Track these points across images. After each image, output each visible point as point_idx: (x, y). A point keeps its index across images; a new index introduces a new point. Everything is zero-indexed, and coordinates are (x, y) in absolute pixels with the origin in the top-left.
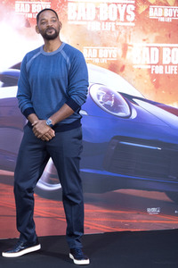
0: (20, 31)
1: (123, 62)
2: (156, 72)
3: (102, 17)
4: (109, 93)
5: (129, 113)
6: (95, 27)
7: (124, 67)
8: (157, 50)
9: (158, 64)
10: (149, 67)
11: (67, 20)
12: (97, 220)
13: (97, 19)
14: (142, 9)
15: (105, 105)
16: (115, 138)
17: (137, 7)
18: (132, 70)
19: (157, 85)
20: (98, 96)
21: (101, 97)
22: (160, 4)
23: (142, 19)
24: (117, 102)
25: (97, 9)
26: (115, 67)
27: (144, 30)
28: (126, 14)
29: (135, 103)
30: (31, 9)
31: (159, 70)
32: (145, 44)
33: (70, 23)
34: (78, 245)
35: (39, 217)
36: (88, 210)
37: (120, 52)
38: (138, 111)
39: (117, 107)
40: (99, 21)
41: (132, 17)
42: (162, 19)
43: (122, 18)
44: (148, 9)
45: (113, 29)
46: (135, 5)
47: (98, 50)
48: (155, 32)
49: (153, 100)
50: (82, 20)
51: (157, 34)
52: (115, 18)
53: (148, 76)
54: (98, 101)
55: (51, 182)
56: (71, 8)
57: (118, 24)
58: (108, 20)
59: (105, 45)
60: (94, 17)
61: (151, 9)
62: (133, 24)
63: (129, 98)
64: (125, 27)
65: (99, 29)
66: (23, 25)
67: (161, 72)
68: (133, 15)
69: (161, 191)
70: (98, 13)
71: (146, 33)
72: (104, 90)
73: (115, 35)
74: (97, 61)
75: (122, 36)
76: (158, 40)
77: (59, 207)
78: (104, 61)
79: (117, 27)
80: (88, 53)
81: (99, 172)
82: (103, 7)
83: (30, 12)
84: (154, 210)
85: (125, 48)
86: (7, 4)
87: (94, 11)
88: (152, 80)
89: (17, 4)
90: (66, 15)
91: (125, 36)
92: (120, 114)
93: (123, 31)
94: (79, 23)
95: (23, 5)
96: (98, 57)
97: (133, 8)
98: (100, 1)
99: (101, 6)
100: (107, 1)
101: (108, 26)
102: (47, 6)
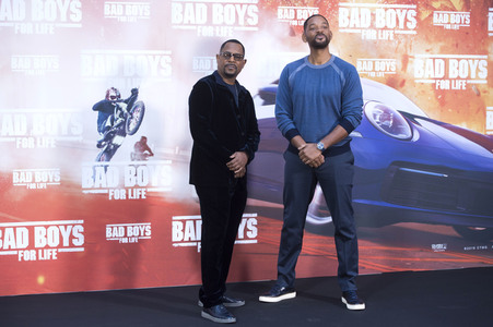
0: (283, 40)
1: (403, 75)
2: (442, 88)
3: (379, 25)
4: (387, 112)
5: (410, 134)
6: (371, 35)
7: (403, 82)
8: (443, 62)
9: (444, 78)
10: (434, 81)
11: (338, 28)
12: (373, 258)
13: (372, 26)
14: (425, 14)
15: (383, 126)
16: (394, 163)
17: (419, 13)
18: (414, 85)
19: (442, 103)
20: (375, 116)
21: (378, 117)
22: (446, 9)
23: (424, 26)
24: (396, 122)
25: (373, 15)
26: (393, 82)
27: (427, 39)
28: (406, 20)
29: (417, 123)
30: (296, 15)
31: (445, 85)
32: (428, 55)
33: (341, 31)
34: (352, 287)
35: (307, 255)
36: (364, 246)
37: (400, 64)
38: (420, 132)
39: (396, 128)
40: (375, 29)
41: (413, 24)
42: (448, 27)
43: (401, 25)
44: (431, 15)
45: (391, 38)
46: (417, 10)
47: (374, 62)
48: (440, 41)
49: (438, 119)
50: (355, 28)
51: (442, 44)
52: (394, 24)
53: (432, 93)
54: (374, 121)
55: (320, 215)
56: (342, 14)
57: (396, 32)
58: (386, 28)
59: (382, 57)
60: (369, 25)
61: (435, 15)
62: (415, 32)
63: (410, 118)
64: (405, 36)
65: (375, 38)
66: (287, 33)
67: (448, 88)
68: (414, 21)
69: (448, 225)
70: (374, 20)
71: (430, 42)
72: (382, 108)
73: (394, 45)
74: (373, 74)
75: (402, 45)
76: (443, 51)
77: (330, 244)
78: (381, 75)
79: (395, 36)
80: (361, 67)
81: (377, 203)
82: (380, 13)
83: (295, 19)
84: (440, 246)
85: (406, 60)
86: (268, 9)
87: (369, 18)
88: (437, 97)
89: (280, 10)
90: (337, 22)
91: (406, 46)
92: (400, 136)
93: (403, 40)
94: (351, 31)
95: (286, 11)
96: (374, 70)
97: (414, 13)
98: (376, 5)
99: (377, 12)
100: (384, 6)
101: (386, 35)
102: (315, 11)
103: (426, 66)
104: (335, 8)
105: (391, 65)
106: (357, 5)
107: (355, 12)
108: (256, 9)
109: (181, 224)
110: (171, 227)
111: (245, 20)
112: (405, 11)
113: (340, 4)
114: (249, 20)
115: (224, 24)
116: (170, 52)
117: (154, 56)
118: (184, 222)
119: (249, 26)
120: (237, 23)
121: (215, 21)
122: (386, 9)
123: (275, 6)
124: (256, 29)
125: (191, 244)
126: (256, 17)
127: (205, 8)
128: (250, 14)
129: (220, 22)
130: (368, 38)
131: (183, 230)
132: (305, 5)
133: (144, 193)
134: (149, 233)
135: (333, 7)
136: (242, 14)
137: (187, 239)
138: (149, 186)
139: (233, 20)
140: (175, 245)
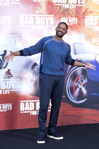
11: (85, 26)
13: (98, 25)
25: (98, 20)
30: (68, 21)
50: (91, 26)
55: (78, 100)
56: (87, 20)
86: (58, 19)
87: (97, 22)
89: (62, 19)
90: (85, 24)
95: (65, 19)
102: (76, 19)
104: (84, 18)
106: (93, 17)
107: (91, 20)
108: (53, 18)
109: (24, 104)
110: (20, 105)
111: (49, 23)
113: (86, 17)
115: (40, 25)
116: (19, 36)
117: (13, 37)
118: (25, 103)
119: (50, 25)
120: (45, 24)
121: (37, 24)
123: (60, 17)
124: (53, 26)
125: (28, 112)
126: (53, 22)
127: (33, 18)
128: (51, 20)
129: (39, 24)
130: (97, 30)
131: (25, 106)
132: (72, 17)
133: (9, 92)
134: (11, 108)
135: (83, 18)
136: (47, 21)
137: (26, 110)
138: (11, 89)
139: (44, 23)
140: (21, 112)
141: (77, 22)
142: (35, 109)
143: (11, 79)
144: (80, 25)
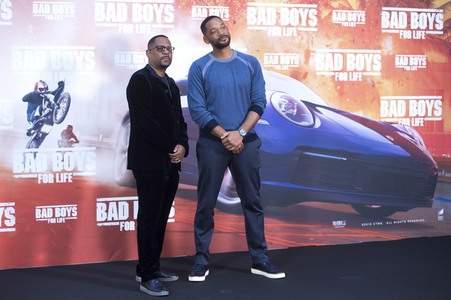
1: (306, 68)
2: (340, 79)
3: (284, 22)
4: (291, 101)
5: (312, 122)
6: (276, 32)
7: (306, 74)
8: (341, 57)
9: (342, 71)
10: (333, 74)
11: (247, 26)
12: (279, 235)
13: (277, 24)
14: (325, 13)
15: (288, 114)
16: (299, 148)
17: (319, 12)
18: (315, 76)
19: (341, 93)
20: (280, 105)
21: (283, 106)
22: (344, 8)
23: (324, 24)
24: (300, 110)
25: (278, 13)
26: (297, 74)
27: (327, 35)
28: (308, 18)
29: (318, 111)
30: (208, 14)
31: (343, 77)
32: (328, 50)
33: (250, 28)
35: (220, 232)
37: (303, 59)
38: (322, 120)
39: (300, 116)
40: (280, 26)
41: (314, 22)
42: (346, 24)
43: (304, 23)
44: (331, 14)
45: (295, 35)
46: (317, 9)
47: (279, 56)
48: (339, 37)
49: (337, 108)
50: (262, 25)
51: (340, 40)
52: (297, 22)
53: (332, 84)
54: (280, 110)
55: (230, 195)
56: (251, 12)
57: (299, 29)
58: (290, 25)
59: (286, 52)
60: (274, 22)
61: (334, 14)
62: (316, 29)
63: (312, 107)
64: (307, 32)
65: (280, 35)
67: (346, 79)
68: (316, 19)
69: (346, 203)
70: (279, 18)
71: (329, 38)
72: (287, 98)
73: (297, 41)
74: (278, 68)
75: (304, 41)
76: (341, 46)
78: (286, 68)
79: (299, 33)
81: (283, 184)
82: (284, 11)
84: (340, 223)
85: (308, 54)
86: (183, 8)
87: (275, 16)
88: (336, 87)
89: (194, 8)
90: (246, 20)
91: (308, 42)
92: (303, 123)
93: (305, 37)
94: (259, 28)
95: (200, 10)
96: (279, 64)
97: (316, 12)
98: (281, 5)
99: (282, 11)
100: (288, 5)
101: (290, 32)
102: (226, 10)
103: (326, 60)
104: (244, 7)
105: (294, 59)
106: (265, 4)
107: (262, 11)
108: (172, 8)
109: (104, 205)
110: (96, 208)
111: (162, 19)
112: (307, 10)
113: (249, 4)
114: (166, 19)
115: (143, 22)
116: (93, 48)
117: (79, 51)
118: (107, 203)
119: (166, 23)
120: (154, 21)
121: (134, 19)
122: (290, 9)
123: (189, 5)
124: (172, 26)
125: (114, 224)
126: (172, 16)
127: (125, 7)
128: (166, 12)
129: (139, 20)
130: (274, 34)
131: (107, 211)
132: (217, 4)
133: (70, 177)
134: (75, 214)
135: (242, 6)
136: (159, 13)
137: (110, 219)
138: (75, 170)
139: (151, 18)
140: (99, 225)
141: (227, 16)
142: (130, 218)
143: (76, 148)
144: (235, 23)
